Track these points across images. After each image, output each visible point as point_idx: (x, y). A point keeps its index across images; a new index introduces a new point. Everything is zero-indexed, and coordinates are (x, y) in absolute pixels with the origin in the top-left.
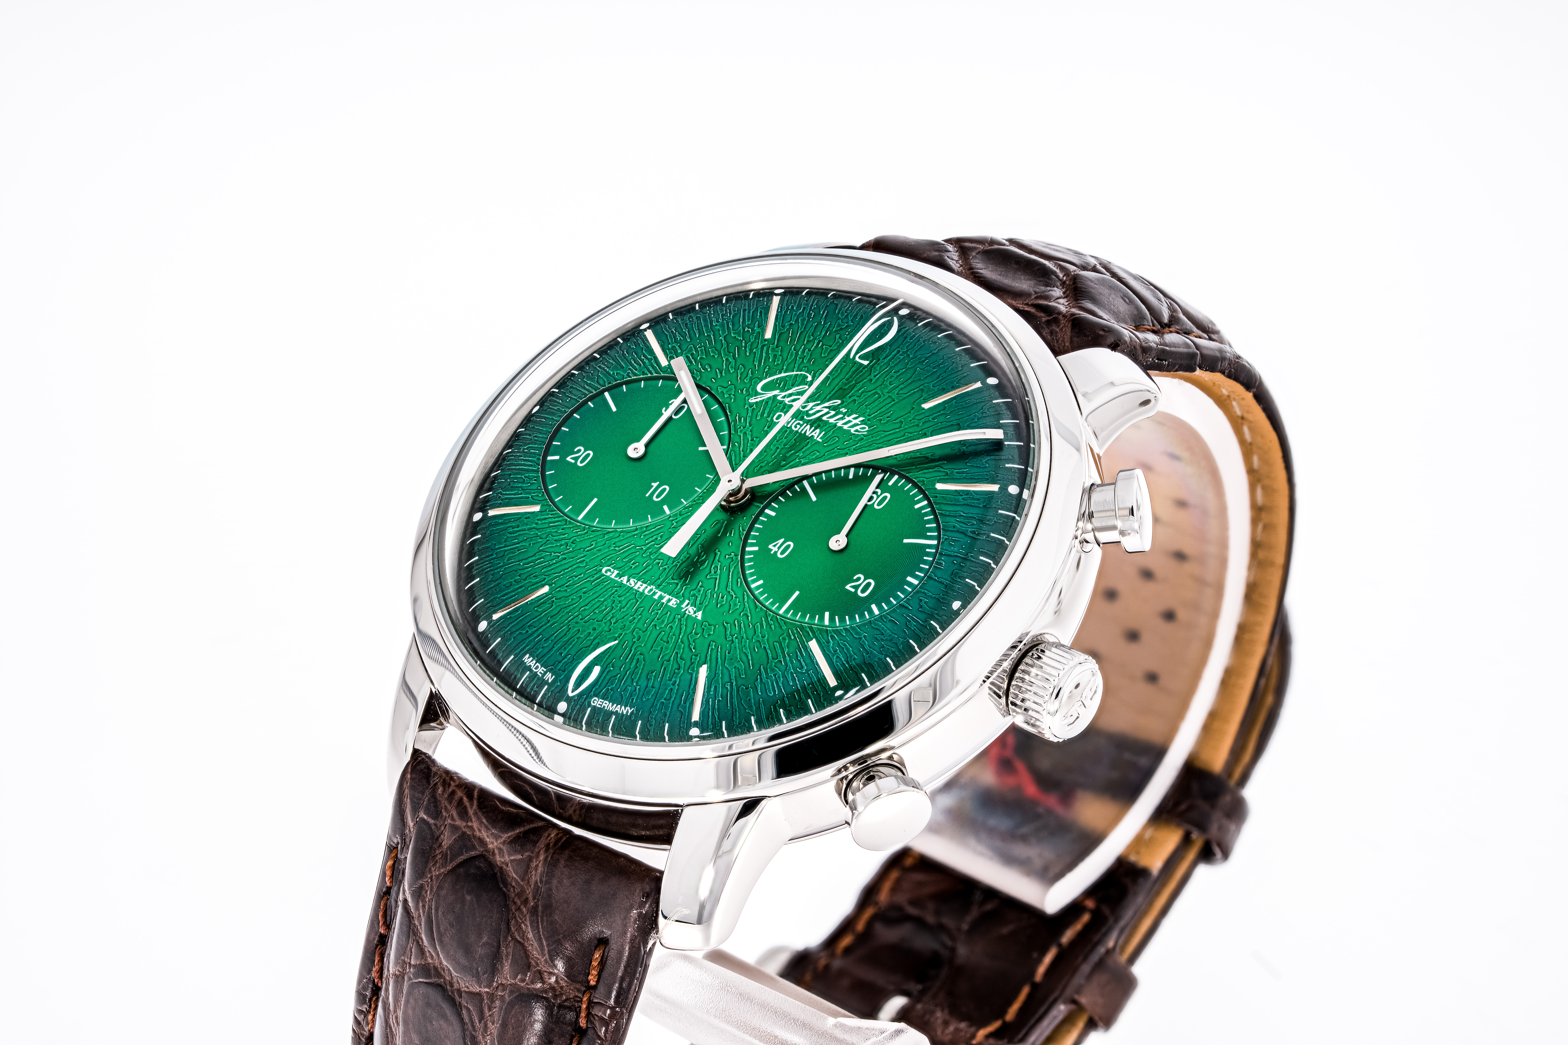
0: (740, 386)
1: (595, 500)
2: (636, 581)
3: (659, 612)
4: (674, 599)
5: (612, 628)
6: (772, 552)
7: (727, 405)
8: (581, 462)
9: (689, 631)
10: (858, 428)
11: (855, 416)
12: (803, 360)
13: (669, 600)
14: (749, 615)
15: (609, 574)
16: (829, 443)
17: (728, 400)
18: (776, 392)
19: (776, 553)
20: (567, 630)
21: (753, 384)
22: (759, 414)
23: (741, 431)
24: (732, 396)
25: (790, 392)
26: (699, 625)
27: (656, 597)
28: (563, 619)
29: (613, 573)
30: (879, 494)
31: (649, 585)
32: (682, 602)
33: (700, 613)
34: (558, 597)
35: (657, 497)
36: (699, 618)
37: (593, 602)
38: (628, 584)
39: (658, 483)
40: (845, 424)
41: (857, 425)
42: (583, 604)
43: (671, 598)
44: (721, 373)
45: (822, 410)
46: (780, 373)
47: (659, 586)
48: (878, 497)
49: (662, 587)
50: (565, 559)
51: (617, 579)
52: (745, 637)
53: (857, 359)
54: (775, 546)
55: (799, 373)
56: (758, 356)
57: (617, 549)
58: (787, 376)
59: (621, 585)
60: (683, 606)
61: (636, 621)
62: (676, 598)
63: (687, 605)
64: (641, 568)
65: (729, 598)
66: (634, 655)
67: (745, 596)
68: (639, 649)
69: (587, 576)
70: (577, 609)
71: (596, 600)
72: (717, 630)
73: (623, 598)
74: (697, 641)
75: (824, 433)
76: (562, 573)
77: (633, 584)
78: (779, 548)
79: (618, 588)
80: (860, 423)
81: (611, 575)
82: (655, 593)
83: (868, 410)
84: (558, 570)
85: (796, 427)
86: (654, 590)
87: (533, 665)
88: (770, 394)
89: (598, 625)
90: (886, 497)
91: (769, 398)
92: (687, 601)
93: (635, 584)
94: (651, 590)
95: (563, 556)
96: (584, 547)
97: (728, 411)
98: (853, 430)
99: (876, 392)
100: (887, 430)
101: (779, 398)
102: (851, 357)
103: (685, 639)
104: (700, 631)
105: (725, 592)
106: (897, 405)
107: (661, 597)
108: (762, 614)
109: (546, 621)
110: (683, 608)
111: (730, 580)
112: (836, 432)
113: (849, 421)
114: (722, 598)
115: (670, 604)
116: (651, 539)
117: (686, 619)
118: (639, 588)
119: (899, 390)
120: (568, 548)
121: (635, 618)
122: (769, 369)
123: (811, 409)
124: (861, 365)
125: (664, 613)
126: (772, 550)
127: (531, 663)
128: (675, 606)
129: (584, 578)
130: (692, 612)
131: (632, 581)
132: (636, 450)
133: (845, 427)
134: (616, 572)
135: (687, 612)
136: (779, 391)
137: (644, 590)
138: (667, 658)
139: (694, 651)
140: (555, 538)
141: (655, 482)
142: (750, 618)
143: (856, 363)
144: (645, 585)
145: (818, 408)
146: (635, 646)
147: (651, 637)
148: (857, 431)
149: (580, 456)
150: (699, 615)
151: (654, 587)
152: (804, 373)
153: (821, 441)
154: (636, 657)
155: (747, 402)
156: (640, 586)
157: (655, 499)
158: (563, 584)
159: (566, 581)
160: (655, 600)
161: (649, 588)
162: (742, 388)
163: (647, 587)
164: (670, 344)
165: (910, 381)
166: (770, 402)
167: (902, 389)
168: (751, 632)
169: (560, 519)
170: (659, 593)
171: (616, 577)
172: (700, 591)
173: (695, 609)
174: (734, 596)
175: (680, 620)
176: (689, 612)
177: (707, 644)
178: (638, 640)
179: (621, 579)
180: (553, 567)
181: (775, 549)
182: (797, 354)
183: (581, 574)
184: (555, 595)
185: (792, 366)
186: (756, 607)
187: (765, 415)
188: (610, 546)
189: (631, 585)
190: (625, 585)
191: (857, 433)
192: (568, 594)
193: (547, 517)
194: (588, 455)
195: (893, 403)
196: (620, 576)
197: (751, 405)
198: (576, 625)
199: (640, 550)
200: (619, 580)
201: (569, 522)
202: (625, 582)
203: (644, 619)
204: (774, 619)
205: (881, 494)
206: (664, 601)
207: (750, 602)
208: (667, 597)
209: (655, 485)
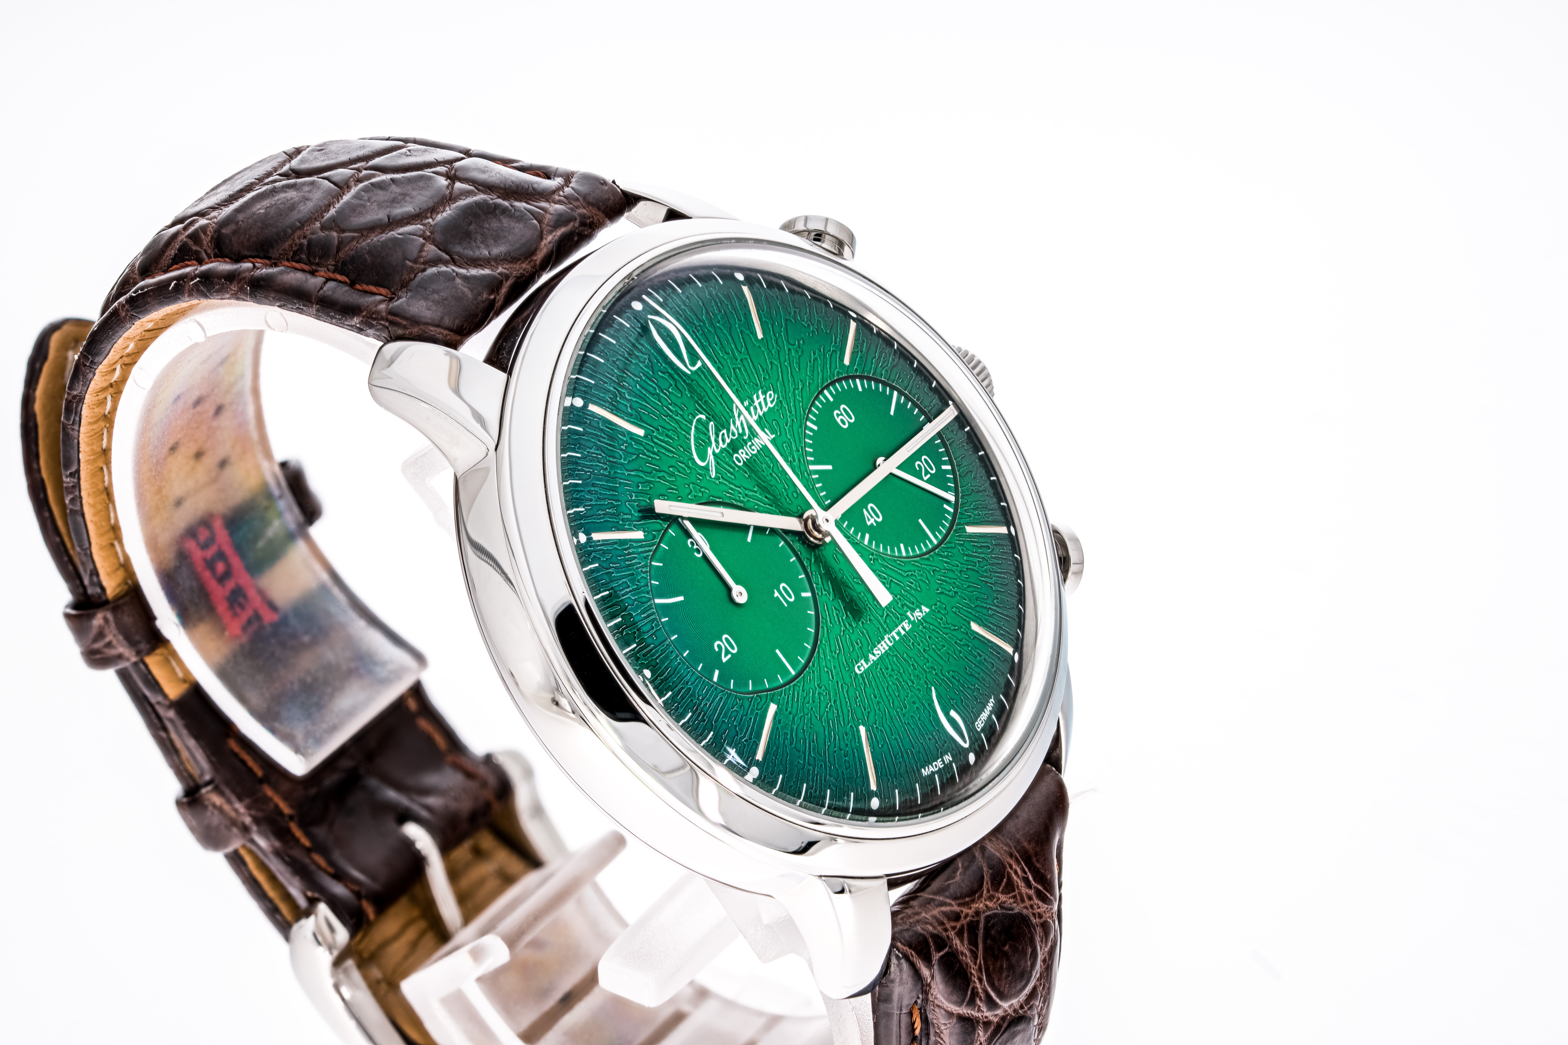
0: (693, 479)
1: (777, 651)
2: (876, 648)
3: (912, 641)
4: (904, 623)
5: (918, 687)
6: (875, 524)
7: (711, 498)
8: (733, 648)
9: (936, 624)
10: (769, 400)
11: (755, 397)
12: (680, 414)
13: (903, 628)
14: (935, 568)
15: (862, 668)
16: (778, 430)
17: (705, 495)
18: (710, 451)
19: (875, 521)
20: (909, 726)
21: (694, 467)
22: (729, 475)
23: (743, 498)
24: (703, 490)
25: (713, 439)
26: (934, 613)
27: (897, 638)
28: (897, 725)
29: (862, 664)
30: (840, 413)
31: (883, 639)
32: (907, 618)
33: (923, 607)
34: (874, 722)
35: (791, 597)
36: (927, 610)
37: (887, 693)
38: (878, 656)
39: (775, 590)
40: (761, 408)
41: (765, 399)
42: (887, 703)
43: (901, 625)
44: (673, 489)
45: (742, 421)
46: (689, 439)
47: (885, 631)
48: (842, 414)
49: (887, 629)
50: (835, 701)
51: (869, 664)
52: (954, 581)
53: (694, 369)
54: (869, 520)
55: (694, 424)
56: (663, 451)
57: (837, 652)
58: (694, 435)
59: (876, 663)
60: (912, 619)
61: (916, 665)
62: (902, 621)
63: (913, 616)
64: (864, 640)
65: (914, 578)
66: (948, 679)
67: (916, 564)
68: (943, 672)
69: (858, 688)
70: (890, 710)
71: (886, 690)
72: (942, 601)
73: (889, 666)
74: (948, 622)
75: (766, 430)
76: (850, 709)
77: (879, 652)
78: (872, 517)
79: (879, 667)
80: (764, 396)
81: (864, 667)
82: (893, 637)
83: (752, 384)
84: (845, 711)
85: (753, 450)
86: (889, 636)
87: (932, 769)
88: (711, 457)
89: (911, 698)
90: (844, 409)
91: (715, 459)
92: (909, 614)
93: (879, 649)
94: (889, 639)
95: (832, 701)
96: (827, 679)
97: (718, 500)
98: (770, 405)
99: (733, 369)
100: (777, 377)
101: (717, 451)
102: (689, 373)
103: (945, 631)
104: (940, 616)
105: (908, 579)
106: (753, 358)
107: (899, 633)
108: (936, 558)
109: (895, 742)
110: (914, 620)
111: (896, 569)
112: (767, 420)
113: (760, 404)
114: (912, 583)
115: (907, 629)
116: (836, 619)
117: (925, 622)
118: (884, 648)
119: (737, 349)
120: (825, 694)
121: (913, 665)
122: (681, 447)
123: (737, 429)
124: (699, 368)
125: (914, 638)
126: (872, 524)
127: (930, 770)
128: (911, 626)
129: (860, 692)
130: (920, 614)
131: (875, 652)
132: (740, 594)
133: (765, 409)
134: (863, 661)
135: (919, 618)
136: (709, 448)
137: (888, 645)
138: (957, 653)
139: (957, 628)
140: (811, 701)
141: (774, 592)
142: (937, 569)
143: (696, 372)
144: (883, 643)
145: (738, 423)
146: (940, 675)
147: (935, 658)
148: (772, 402)
149: (725, 647)
150: (926, 609)
151: (887, 635)
152: (695, 420)
153: (774, 436)
154: (951, 678)
155: (713, 480)
156: (883, 647)
157: (792, 600)
158: (861, 712)
159: (860, 709)
160: (899, 640)
161: (886, 640)
162: (696, 478)
163: (885, 642)
164: (618, 522)
165: (729, 337)
166: (720, 461)
167: (736, 347)
168: (951, 574)
169: (792, 689)
170: (894, 633)
171: (867, 664)
172: (900, 599)
173: (918, 610)
174: (913, 573)
175: (924, 627)
176: (920, 616)
177: (954, 615)
178: (935, 670)
179: (871, 660)
180: (841, 714)
181: (872, 521)
182: (671, 417)
183: (856, 694)
184: (871, 724)
185: (683, 426)
186: (928, 559)
187: (732, 470)
188: (833, 657)
189: (878, 654)
190: (878, 659)
191: (774, 403)
192: (873, 711)
193: (786, 700)
194: (727, 639)
195: (749, 360)
196: (867, 661)
197: (717, 478)
198: (907, 716)
199: (845, 634)
200: (872, 662)
201: (797, 682)
202: (875, 659)
203: (916, 657)
204: (944, 550)
205: (840, 411)
206: (903, 633)
207: (922, 562)
208: (899, 628)
209: (776, 594)
